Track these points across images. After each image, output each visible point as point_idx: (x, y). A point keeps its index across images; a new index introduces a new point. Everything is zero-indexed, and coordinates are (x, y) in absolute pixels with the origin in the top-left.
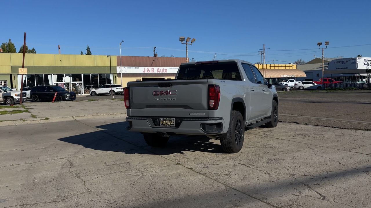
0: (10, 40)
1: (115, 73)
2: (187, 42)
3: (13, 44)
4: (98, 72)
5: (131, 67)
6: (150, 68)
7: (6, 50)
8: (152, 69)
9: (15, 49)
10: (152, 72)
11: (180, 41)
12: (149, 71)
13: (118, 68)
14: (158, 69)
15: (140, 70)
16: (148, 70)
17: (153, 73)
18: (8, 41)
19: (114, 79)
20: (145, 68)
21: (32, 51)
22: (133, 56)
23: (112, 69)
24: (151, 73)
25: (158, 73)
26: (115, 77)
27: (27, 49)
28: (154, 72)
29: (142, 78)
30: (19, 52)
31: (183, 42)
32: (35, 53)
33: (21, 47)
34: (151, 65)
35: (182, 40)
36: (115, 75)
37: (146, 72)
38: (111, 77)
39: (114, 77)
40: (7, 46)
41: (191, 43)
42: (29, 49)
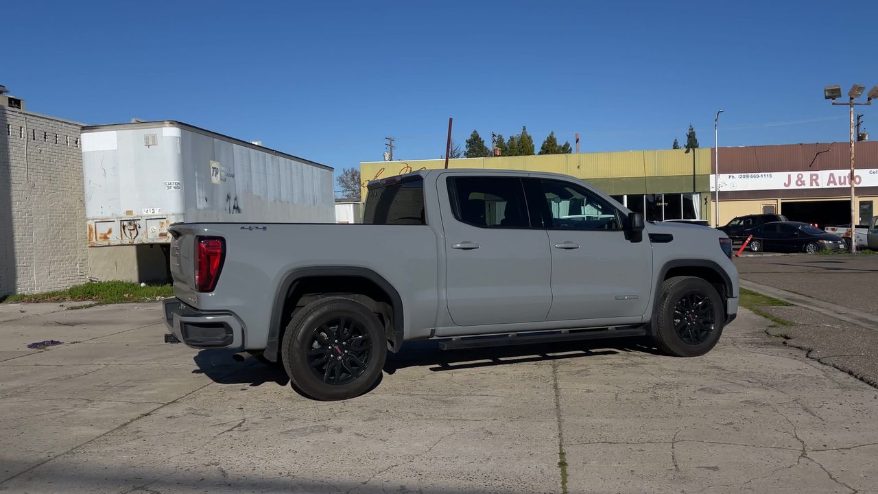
0: (524, 129)
1: (706, 190)
2: (852, 99)
3: (529, 138)
4: (661, 191)
5: (750, 174)
6: (806, 175)
7: (516, 150)
8: (812, 175)
9: (533, 146)
10: (811, 185)
11: (827, 98)
12: (803, 183)
13: (712, 177)
14: (832, 175)
15: (776, 181)
16: (799, 179)
17: (815, 186)
18: (520, 132)
19: (704, 207)
20: (789, 176)
21: (563, 148)
22: (755, 147)
23: (697, 182)
24: (807, 186)
25: (832, 186)
26: (706, 199)
27: (555, 144)
28: (817, 184)
29: (780, 201)
30: (540, 153)
31: (837, 100)
32: (570, 151)
33: (545, 142)
34: (810, 167)
35: (834, 94)
36: (704, 196)
37: (793, 186)
38: (696, 200)
39: (704, 202)
40: (519, 142)
41: (869, 99)
42: (558, 144)
